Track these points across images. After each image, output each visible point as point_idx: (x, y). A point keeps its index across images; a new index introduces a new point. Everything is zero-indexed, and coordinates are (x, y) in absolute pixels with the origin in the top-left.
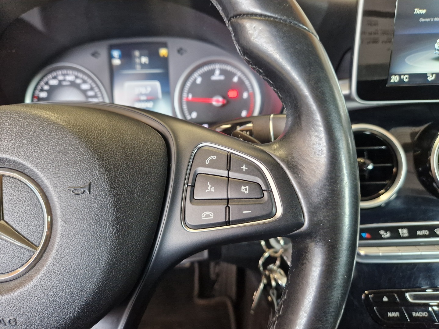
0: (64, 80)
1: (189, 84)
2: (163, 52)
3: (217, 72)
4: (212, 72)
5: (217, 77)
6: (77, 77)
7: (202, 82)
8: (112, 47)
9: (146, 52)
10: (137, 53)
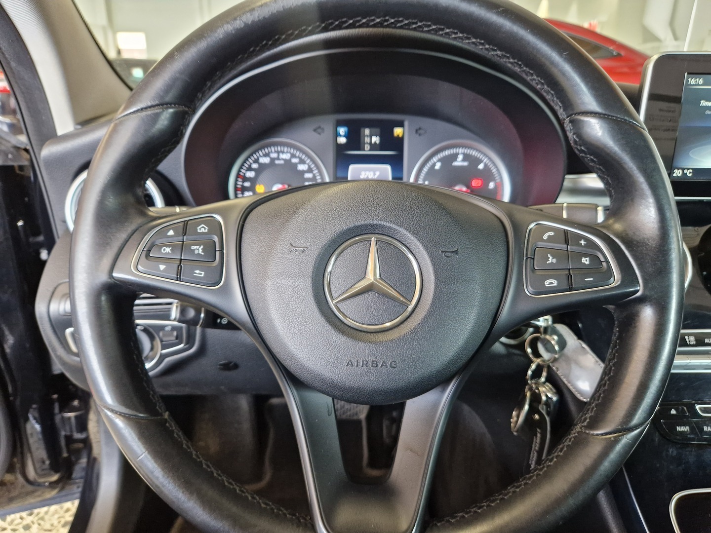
0: (278, 158)
1: (425, 169)
2: (398, 131)
3: (460, 157)
4: (454, 157)
5: (459, 162)
6: (293, 156)
7: (441, 167)
8: (339, 123)
9: (378, 130)
10: (367, 131)
